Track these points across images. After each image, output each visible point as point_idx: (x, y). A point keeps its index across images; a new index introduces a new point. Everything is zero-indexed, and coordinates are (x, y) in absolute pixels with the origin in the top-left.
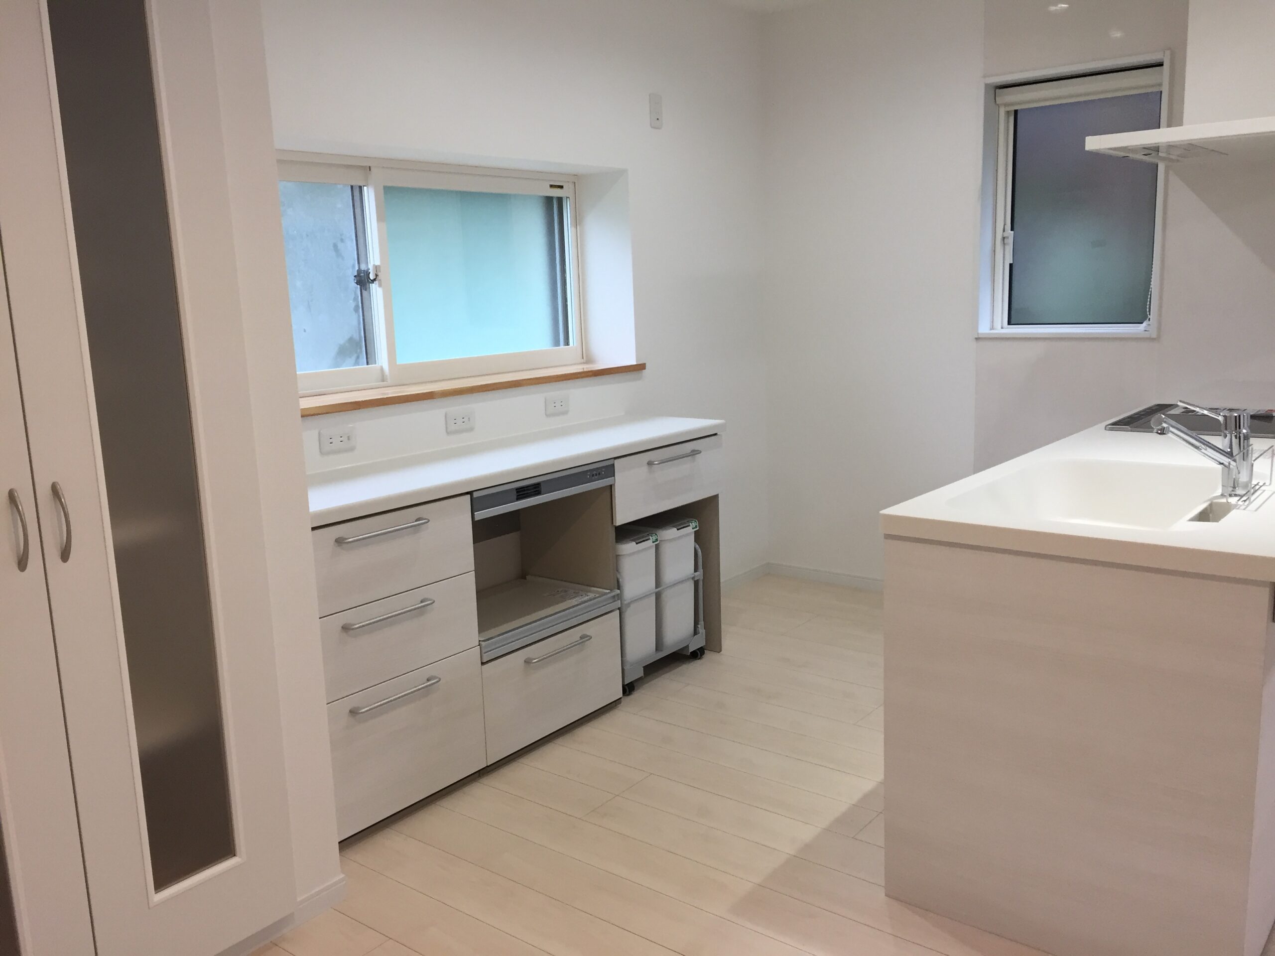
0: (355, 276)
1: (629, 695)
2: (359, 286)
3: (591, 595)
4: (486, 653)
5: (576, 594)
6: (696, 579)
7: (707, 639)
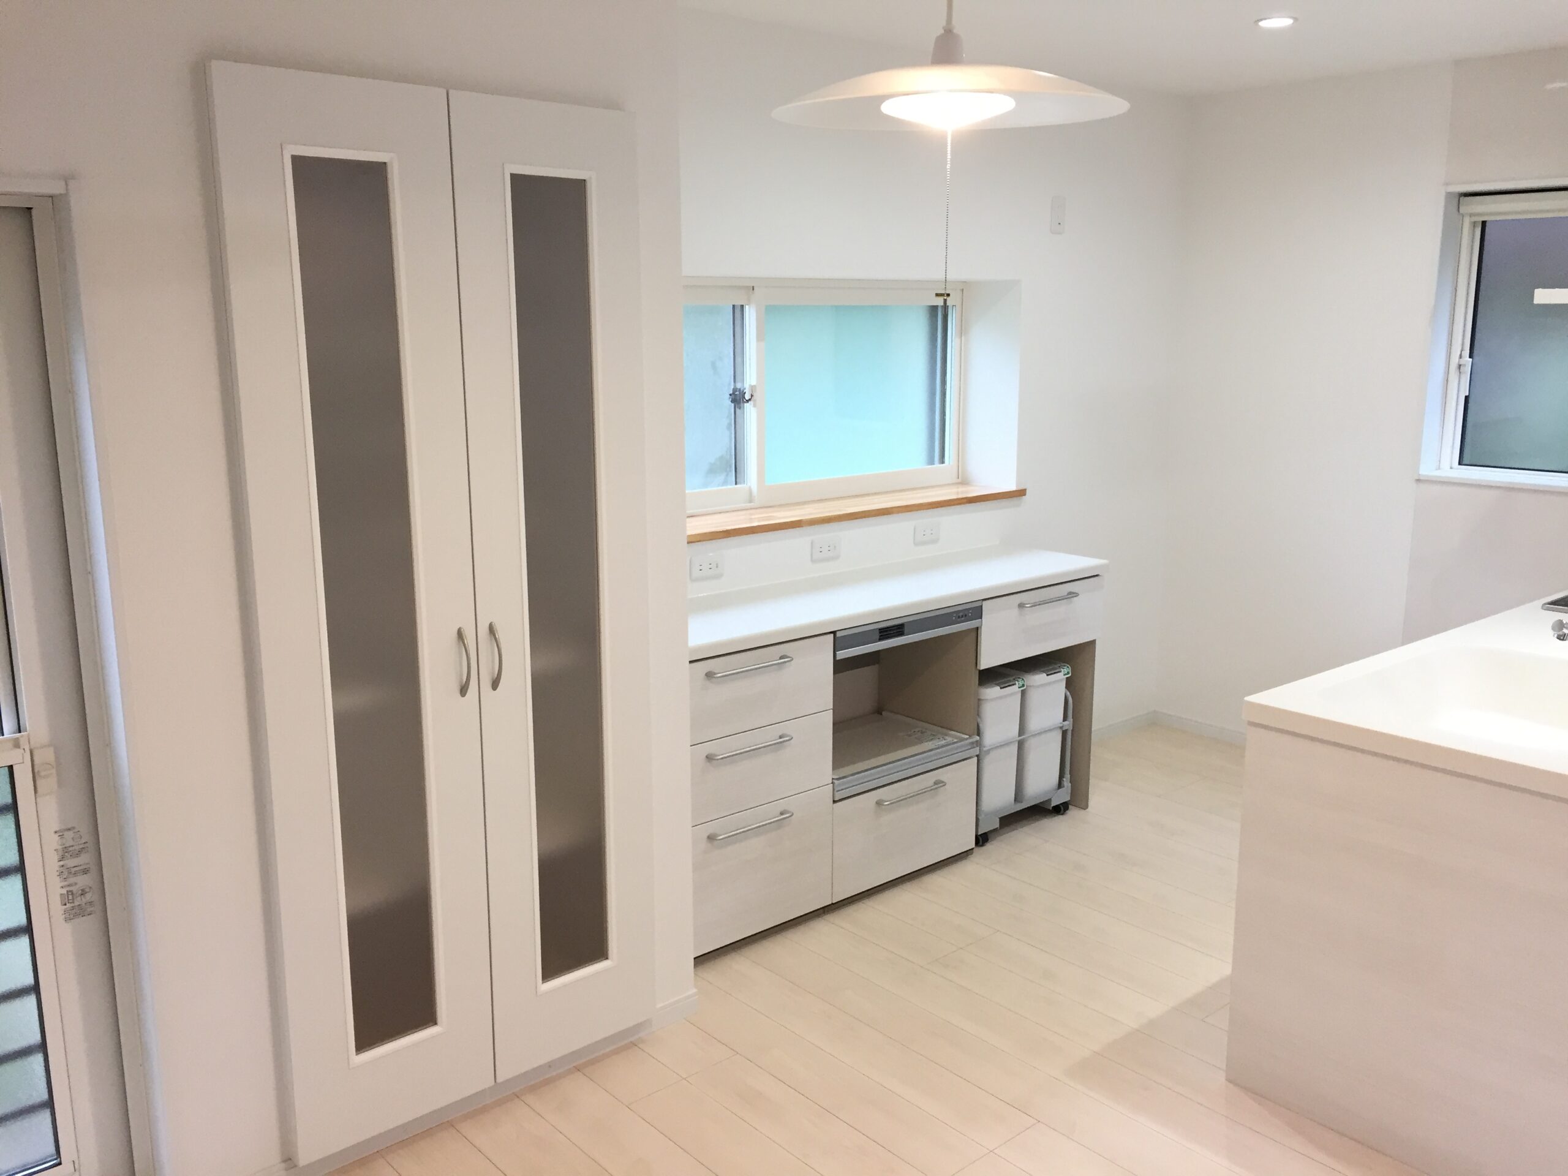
0: (730, 395)
1: (982, 845)
2: (733, 404)
3: (949, 739)
4: (839, 791)
5: (933, 737)
6: (1064, 729)
7: (1073, 793)
